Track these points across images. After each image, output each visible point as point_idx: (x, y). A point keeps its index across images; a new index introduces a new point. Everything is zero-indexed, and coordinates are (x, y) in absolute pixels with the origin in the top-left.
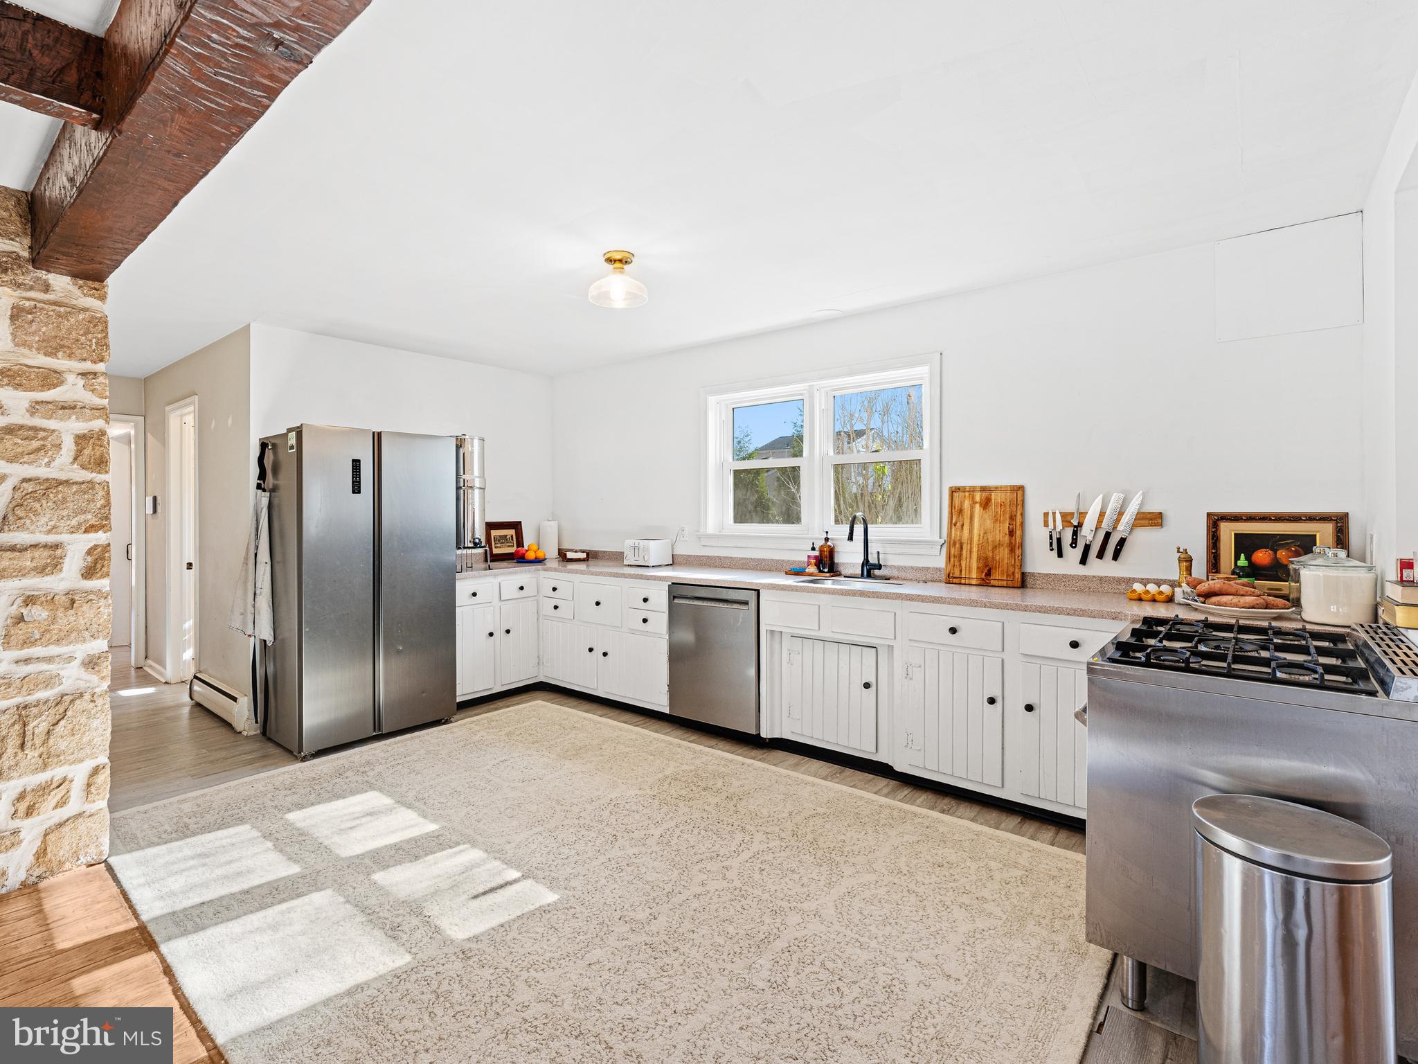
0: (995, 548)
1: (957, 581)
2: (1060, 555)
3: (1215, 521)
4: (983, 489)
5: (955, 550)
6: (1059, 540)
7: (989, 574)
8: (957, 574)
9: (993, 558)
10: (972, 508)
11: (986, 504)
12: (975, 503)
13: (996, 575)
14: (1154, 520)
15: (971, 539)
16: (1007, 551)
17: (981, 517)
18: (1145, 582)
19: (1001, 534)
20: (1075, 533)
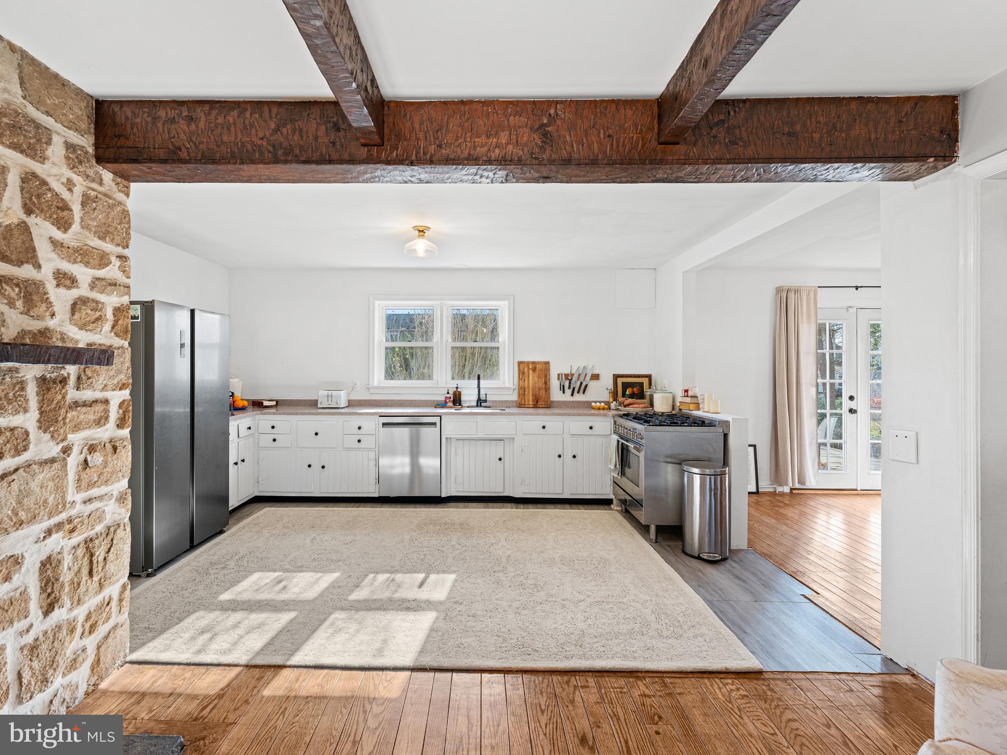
0: (539, 390)
1: (524, 406)
2: (564, 392)
3: (616, 377)
4: (533, 363)
5: (522, 391)
6: (563, 386)
7: (537, 402)
8: (523, 403)
9: (539, 395)
10: (528, 371)
11: (534, 370)
12: (530, 369)
13: (540, 403)
14: (596, 377)
15: (529, 386)
16: (544, 391)
17: (533, 376)
18: (596, 402)
19: (541, 384)
20: (570, 383)
